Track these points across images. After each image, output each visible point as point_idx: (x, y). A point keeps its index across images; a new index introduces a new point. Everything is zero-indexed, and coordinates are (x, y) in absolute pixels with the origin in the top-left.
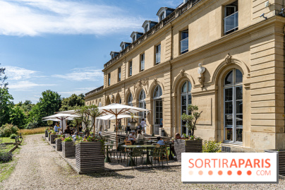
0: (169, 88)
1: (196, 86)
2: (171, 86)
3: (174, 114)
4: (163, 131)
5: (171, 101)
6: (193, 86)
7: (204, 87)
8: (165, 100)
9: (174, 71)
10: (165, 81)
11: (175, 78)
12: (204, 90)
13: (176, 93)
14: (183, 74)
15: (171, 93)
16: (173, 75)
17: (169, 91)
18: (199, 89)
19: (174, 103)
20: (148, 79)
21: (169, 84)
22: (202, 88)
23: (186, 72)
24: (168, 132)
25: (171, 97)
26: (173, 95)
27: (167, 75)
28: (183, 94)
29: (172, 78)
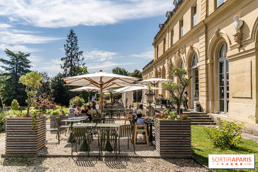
0: (204, 53)
1: (233, 48)
2: (206, 51)
3: (210, 85)
4: (198, 105)
5: (207, 69)
6: (229, 48)
7: (241, 46)
8: (200, 68)
9: (210, 33)
10: (200, 46)
11: (210, 41)
12: (242, 51)
13: (212, 58)
14: (218, 34)
15: (207, 59)
16: (209, 37)
17: (204, 58)
18: (236, 51)
19: (210, 71)
20: (185, 47)
21: (204, 49)
22: (239, 48)
23: (222, 31)
24: (204, 107)
25: (207, 64)
26: (208, 61)
27: (202, 39)
28: (220, 60)
29: (207, 41)
